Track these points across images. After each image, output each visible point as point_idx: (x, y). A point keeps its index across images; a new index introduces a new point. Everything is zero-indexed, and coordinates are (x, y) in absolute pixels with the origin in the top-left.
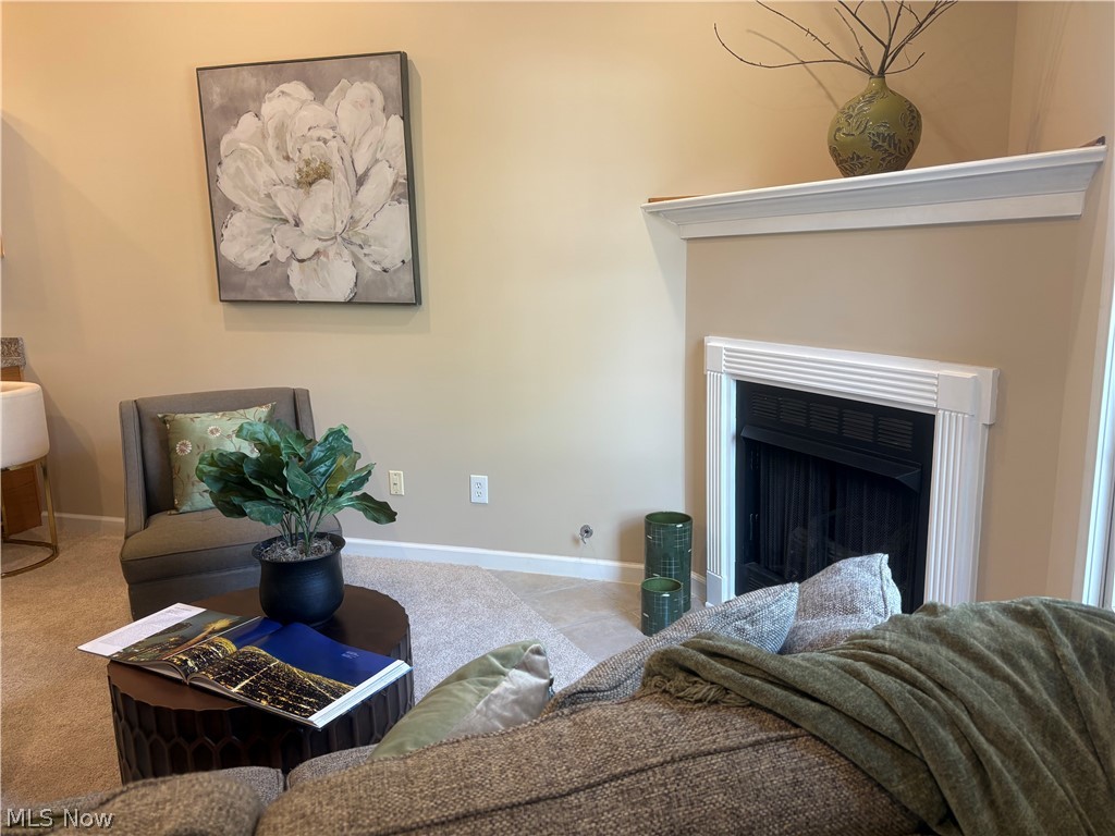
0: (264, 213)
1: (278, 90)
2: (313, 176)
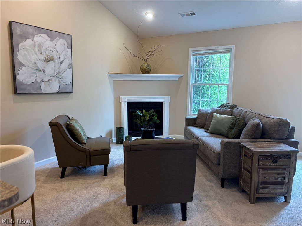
0: (35, 69)
1: (39, 35)
2: (48, 60)
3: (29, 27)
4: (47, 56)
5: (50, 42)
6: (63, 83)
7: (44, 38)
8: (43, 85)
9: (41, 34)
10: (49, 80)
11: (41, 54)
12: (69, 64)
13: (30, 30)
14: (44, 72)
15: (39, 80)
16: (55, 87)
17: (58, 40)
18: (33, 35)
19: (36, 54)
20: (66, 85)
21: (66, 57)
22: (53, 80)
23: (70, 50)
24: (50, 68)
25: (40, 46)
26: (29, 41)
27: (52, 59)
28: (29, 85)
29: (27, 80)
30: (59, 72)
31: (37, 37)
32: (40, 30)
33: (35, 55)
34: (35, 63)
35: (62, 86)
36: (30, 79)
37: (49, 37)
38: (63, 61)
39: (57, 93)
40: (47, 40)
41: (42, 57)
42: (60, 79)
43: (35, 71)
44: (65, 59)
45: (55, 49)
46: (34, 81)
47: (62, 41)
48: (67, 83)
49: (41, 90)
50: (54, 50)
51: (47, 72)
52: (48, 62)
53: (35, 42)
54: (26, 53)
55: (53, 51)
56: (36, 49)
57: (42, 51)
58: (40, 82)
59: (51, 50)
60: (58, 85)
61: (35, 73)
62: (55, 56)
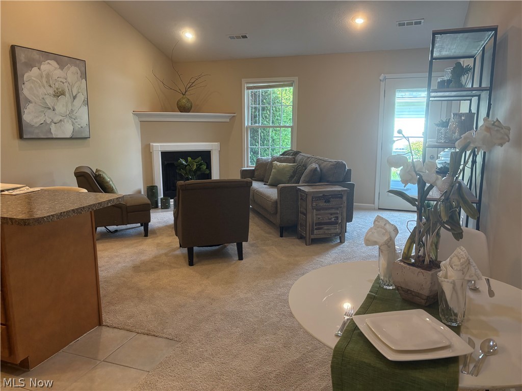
0: (42, 105)
1: (47, 62)
2: (59, 94)
3: (35, 52)
4: (57, 89)
5: (60, 70)
6: (78, 125)
7: (52, 66)
8: (53, 127)
9: (48, 61)
10: (61, 121)
11: (50, 86)
12: (84, 100)
13: (36, 56)
14: (54, 110)
15: (49, 121)
16: (67, 130)
17: (69, 68)
18: (40, 63)
19: (44, 87)
20: (82, 127)
21: (79, 91)
22: (65, 121)
23: (84, 80)
24: (61, 106)
25: (48, 76)
26: (35, 70)
27: (63, 93)
28: (36, 128)
29: (35, 120)
30: (72, 111)
31: (44, 64)
32: (47, 55)
33: (42, 87)
34: (43, 98)
35: (77, 128)
36: (39, 120)
37: (58, 64)
38: (76, 95)
39: (71, 138)
40: (56, 68)
41: (51, 91)
42: (73, 120)
43: (43, 110)
44: (79, 92)
45: (66, 79)
46: (43, 122)
47: (73, 69)
48: (82, 125)
49: (52, 133)
50: (64, 81)
51: (57, 111)
52: (58, 97)
53: (43, 71)
54: (33, 86)
55: (63, 83)
56: (44, 80)
57: (51, 83)
58: (50, 124)
59: (61, 82)
60: (72, 128)
61: (44, 111)
62: (67, 89)
